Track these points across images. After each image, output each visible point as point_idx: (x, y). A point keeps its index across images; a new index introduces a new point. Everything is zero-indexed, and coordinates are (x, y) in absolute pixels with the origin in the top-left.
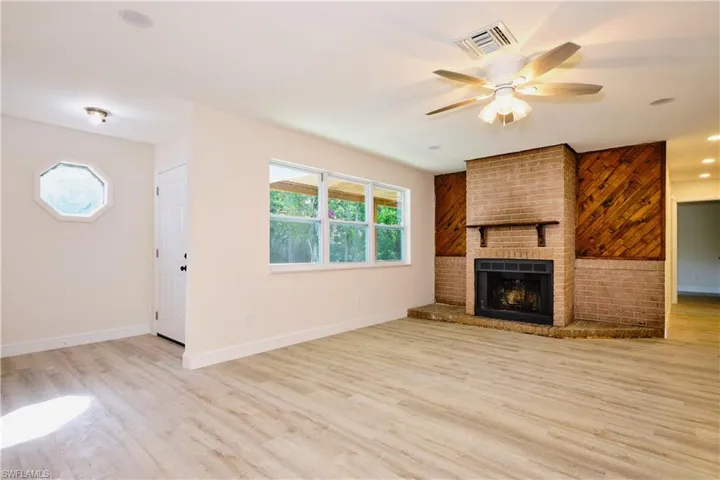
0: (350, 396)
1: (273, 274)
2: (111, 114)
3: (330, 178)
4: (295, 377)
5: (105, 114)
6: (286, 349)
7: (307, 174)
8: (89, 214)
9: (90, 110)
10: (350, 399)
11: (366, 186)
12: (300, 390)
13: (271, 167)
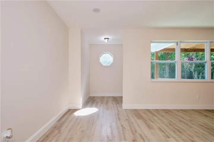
0: (169, 138)
1: (152, 82)
2: (110, 39)
3: (181, 44)
4: (152, 122)
5: (108, 39)
6: (157, 110)
7: (172, 44)
8: (109, 65)
9: (105, 39)
10: (169, 139)
11: (205, 44)
12: (149, 127)
13: (152, 44)
